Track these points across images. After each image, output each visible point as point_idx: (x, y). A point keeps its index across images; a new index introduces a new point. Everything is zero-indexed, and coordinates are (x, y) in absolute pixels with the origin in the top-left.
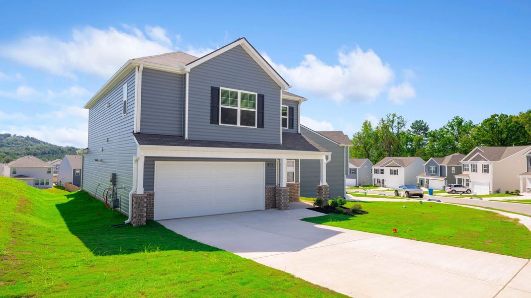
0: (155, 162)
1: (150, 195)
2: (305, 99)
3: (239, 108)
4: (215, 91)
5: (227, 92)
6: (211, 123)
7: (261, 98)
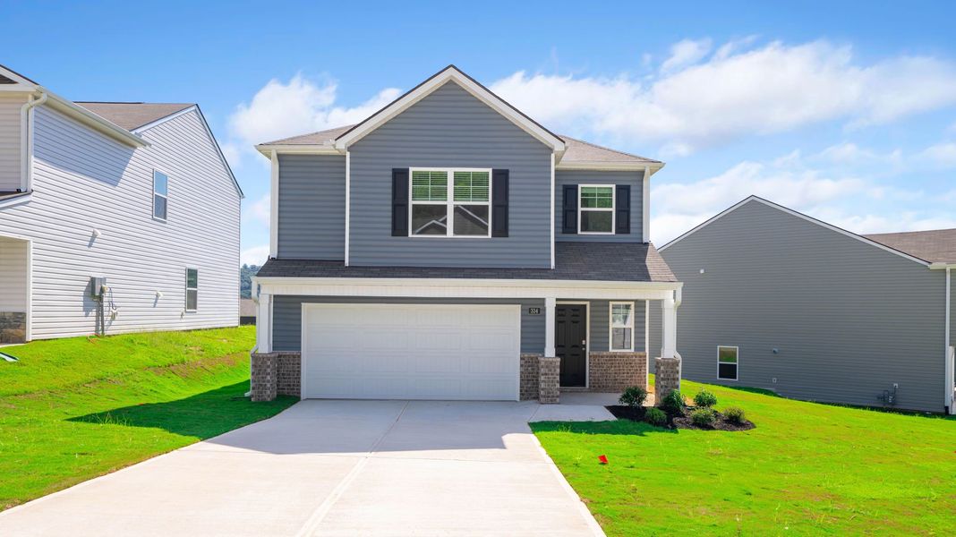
0: (303, 304)
1: (294, 356)
2: (658, 165)
3: (450, 203)
4: (400, 176)
5: (425, 175)
6: (393, 235)
7: (501, 177)
